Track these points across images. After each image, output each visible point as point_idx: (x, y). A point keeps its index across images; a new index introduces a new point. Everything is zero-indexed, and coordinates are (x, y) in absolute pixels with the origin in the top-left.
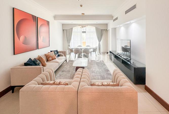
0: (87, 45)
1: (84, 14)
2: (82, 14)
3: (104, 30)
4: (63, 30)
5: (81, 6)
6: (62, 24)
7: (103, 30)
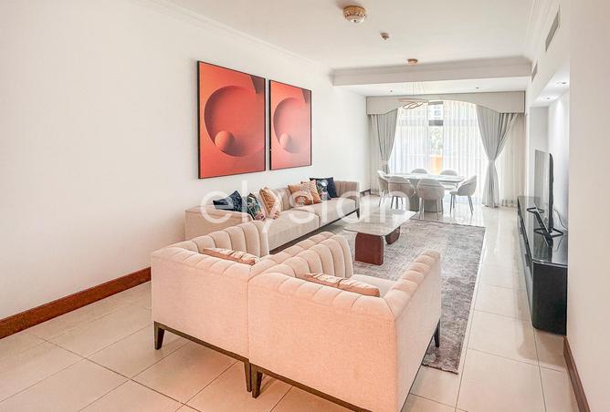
0: (446, 168)
1: (416, 61)
2: (410, 60)
3: (513, 114)
4: (369, 116)
5: (385, 36)
6: (367, 97)
7: (508, 114)
